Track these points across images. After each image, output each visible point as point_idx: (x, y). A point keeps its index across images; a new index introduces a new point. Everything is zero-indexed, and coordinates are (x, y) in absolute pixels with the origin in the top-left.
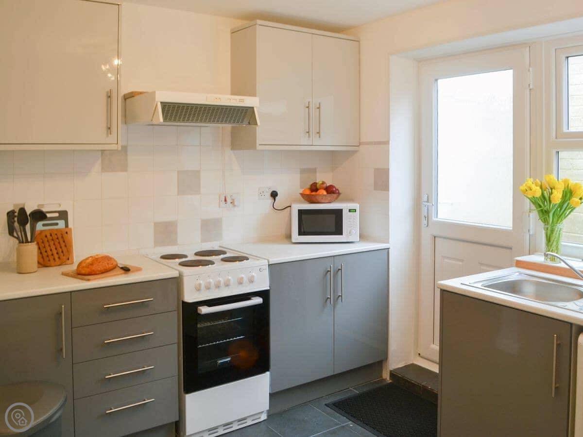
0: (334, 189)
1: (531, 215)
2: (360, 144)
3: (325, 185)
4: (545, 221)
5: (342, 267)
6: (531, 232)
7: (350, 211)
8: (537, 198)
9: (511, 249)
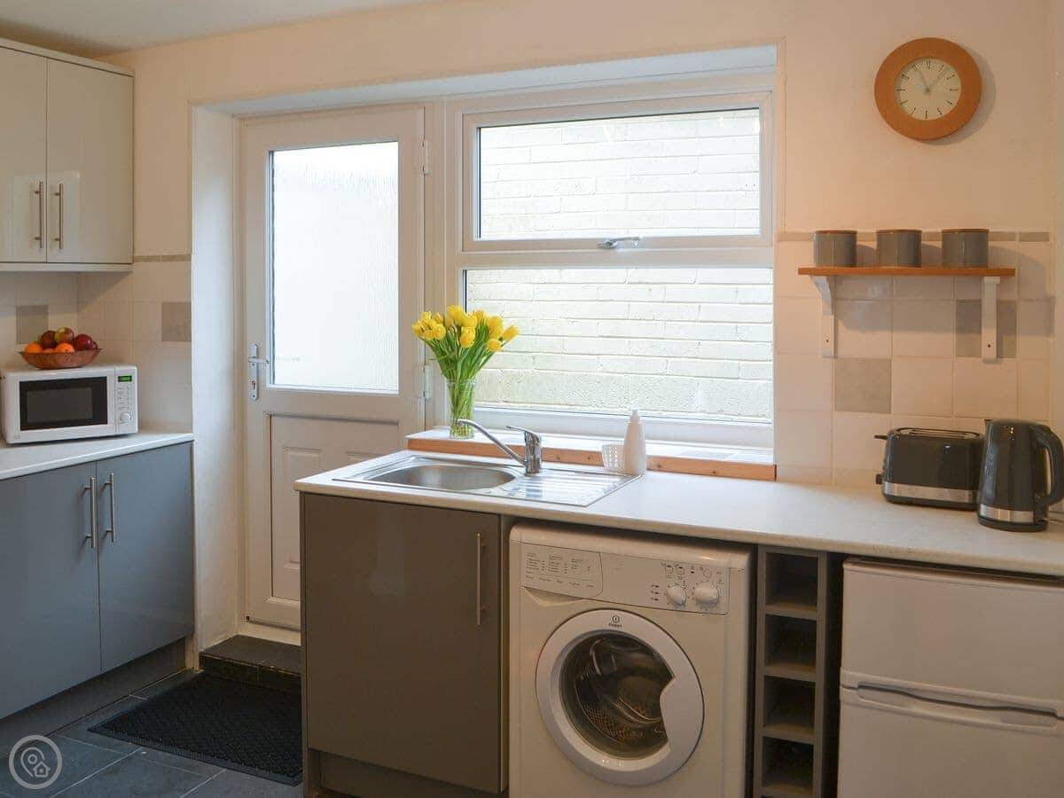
0: (89, 341)
1: (427, 367)
2: (134, 260)
3: (71, 335)
4: (451, 376)
5: (111, 481)
6: (428, 396)
7: (120, 379)
8: (439, 341)
9: (396, 423)
